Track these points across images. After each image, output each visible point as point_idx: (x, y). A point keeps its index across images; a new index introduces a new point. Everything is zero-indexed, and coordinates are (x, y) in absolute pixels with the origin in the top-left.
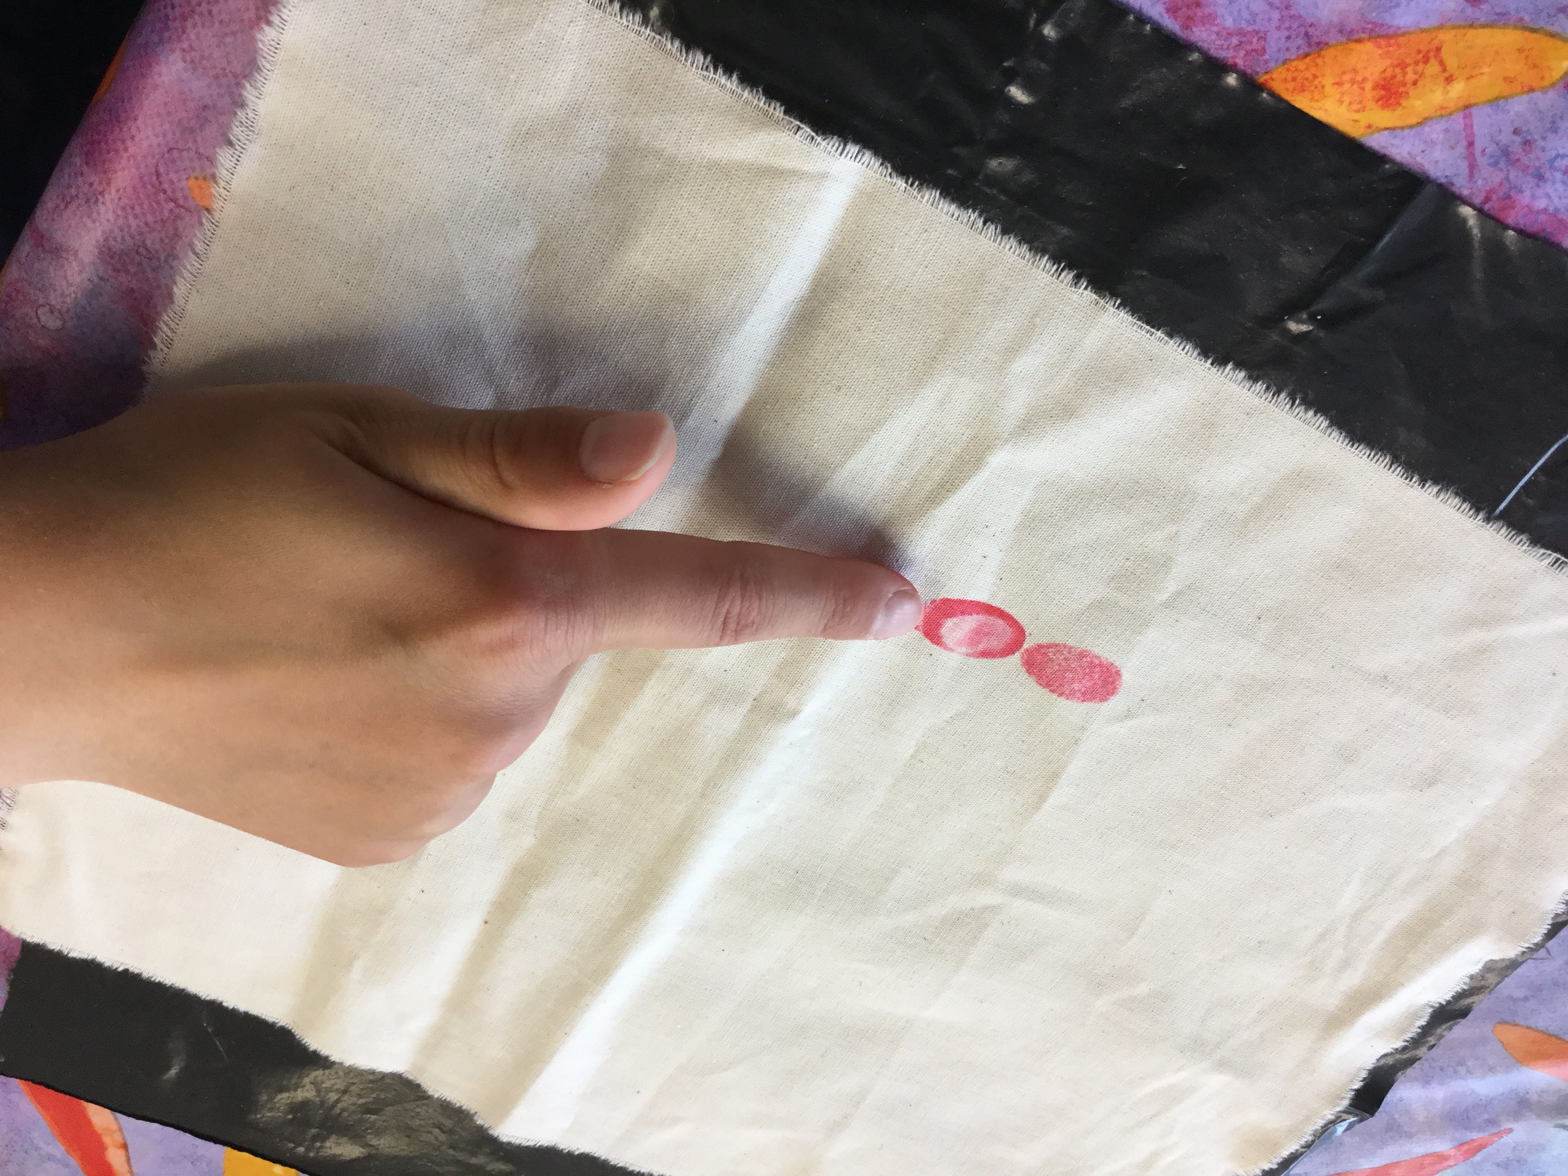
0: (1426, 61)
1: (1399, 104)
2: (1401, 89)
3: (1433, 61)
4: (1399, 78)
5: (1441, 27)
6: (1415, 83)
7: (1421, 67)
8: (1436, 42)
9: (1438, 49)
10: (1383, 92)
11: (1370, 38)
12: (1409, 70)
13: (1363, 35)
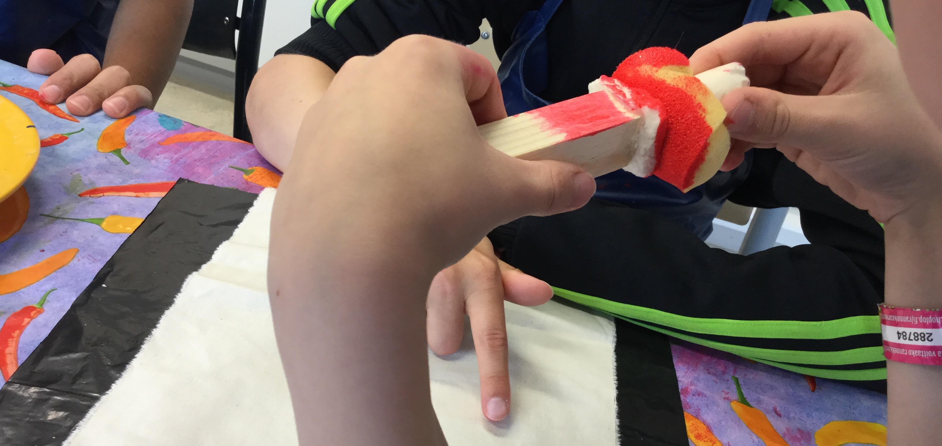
0: (711, 441)
1: (698, 440)
2: (701, 439)
3: (712, 443)
4: (703, 437)
5: (719, 441)
6: (705, 441)
7: (709, 441)
8: (716, 442)
9: (715, 443)
10: (698, 435)
11: (706, 427)
12: (706, 439)
13: (706, 425)
